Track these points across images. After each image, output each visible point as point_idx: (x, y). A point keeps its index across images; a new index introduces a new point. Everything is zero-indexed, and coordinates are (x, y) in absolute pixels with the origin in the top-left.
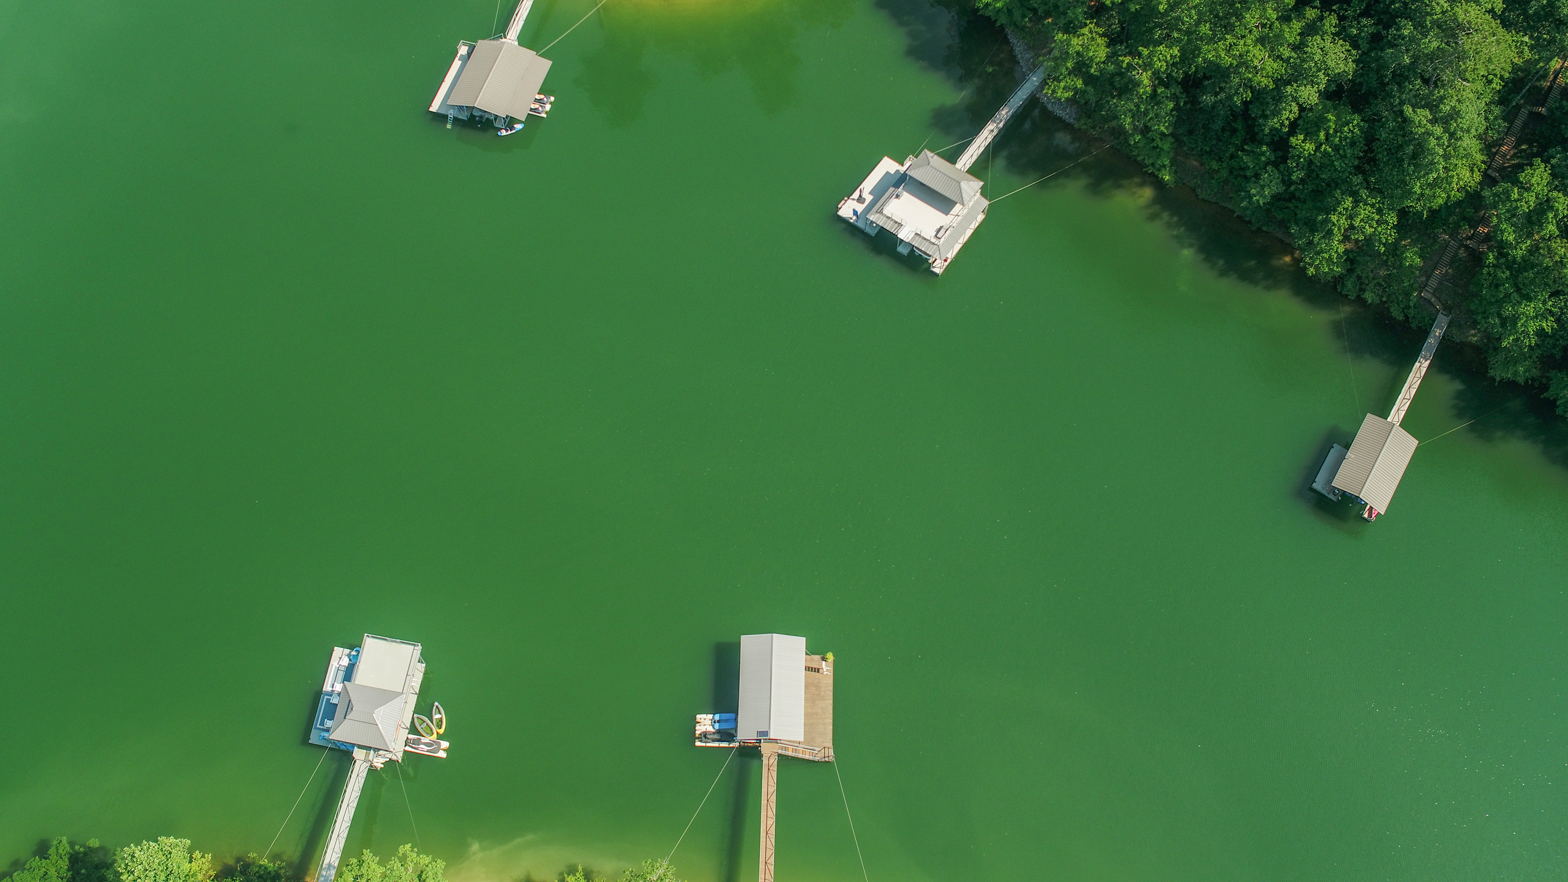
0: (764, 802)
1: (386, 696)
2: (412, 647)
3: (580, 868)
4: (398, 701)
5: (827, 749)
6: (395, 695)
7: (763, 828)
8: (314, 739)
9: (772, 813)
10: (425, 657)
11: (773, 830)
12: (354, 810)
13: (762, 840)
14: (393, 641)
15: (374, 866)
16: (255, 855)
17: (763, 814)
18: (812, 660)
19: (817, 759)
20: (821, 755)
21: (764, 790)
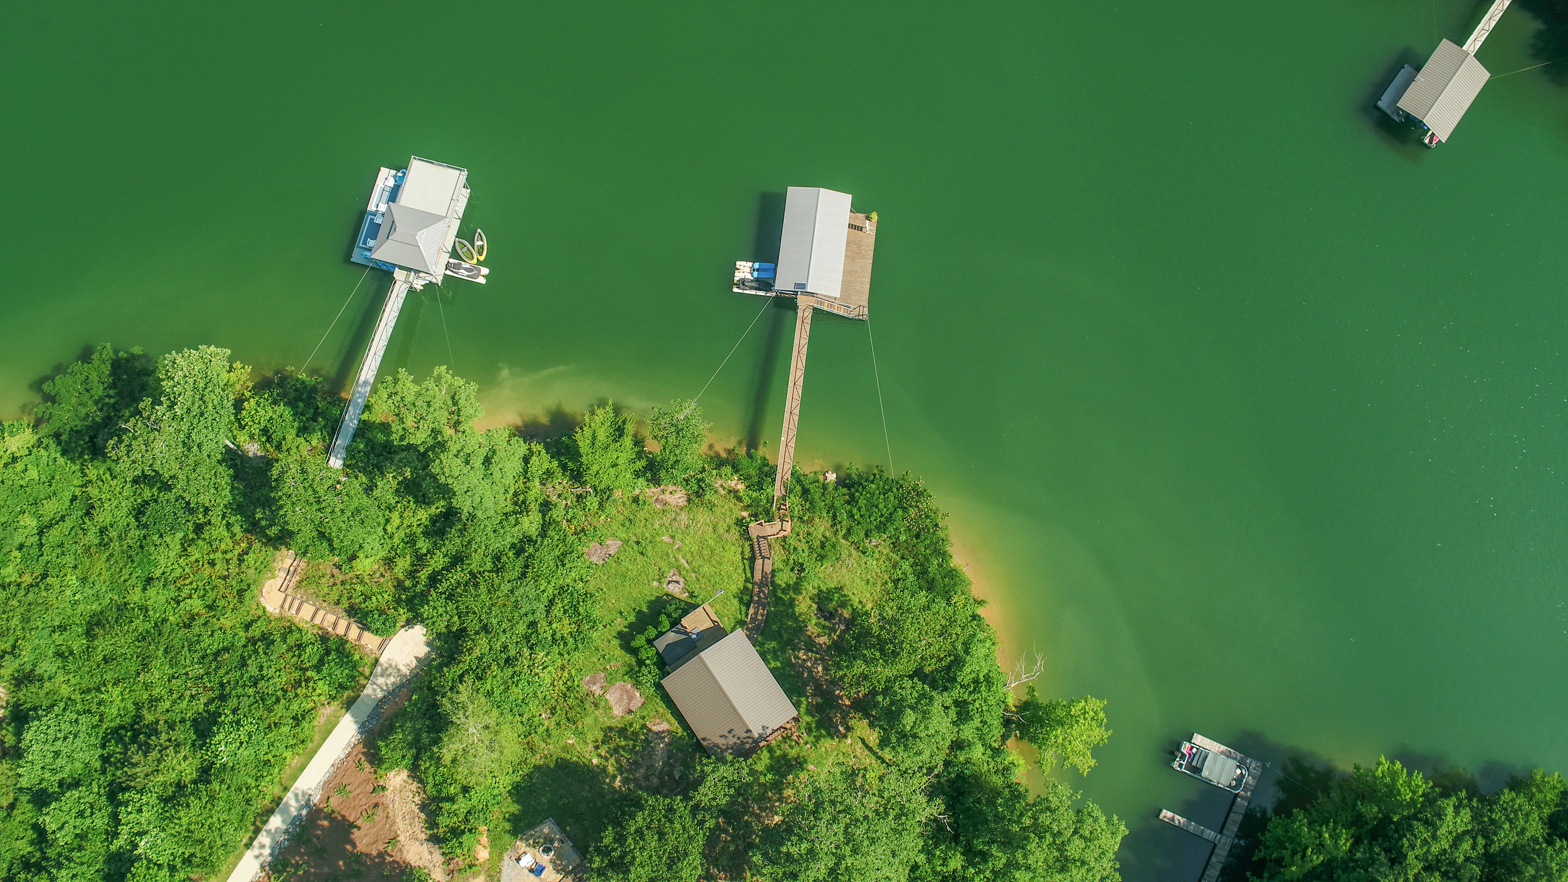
0: (795, 353)
1: (429, 219)
2: (458, 172)
3: (610, 403)
4: (441, 225)
5: (862, 308)
6: (438, 218)
7: (791, 378)
8: (356, 257)
9: (802, 365)
10: (470, 183)
11: (801, 382)
12: (391, 329)
13: (790, 390)
14: (440, 165)
15: (409, 384)
16: (293, 368)
17: (793, 364)
18: (856, 218)
19: (851, 316)
20: (855, 313)
21: (796, 341)
